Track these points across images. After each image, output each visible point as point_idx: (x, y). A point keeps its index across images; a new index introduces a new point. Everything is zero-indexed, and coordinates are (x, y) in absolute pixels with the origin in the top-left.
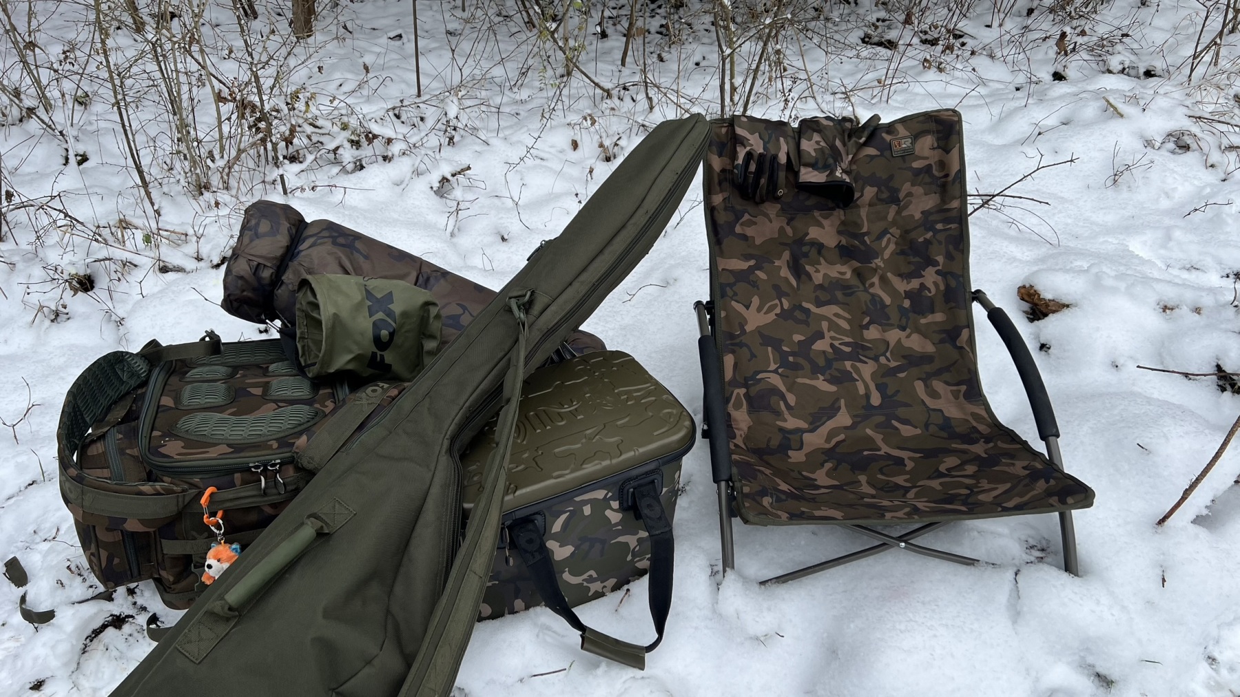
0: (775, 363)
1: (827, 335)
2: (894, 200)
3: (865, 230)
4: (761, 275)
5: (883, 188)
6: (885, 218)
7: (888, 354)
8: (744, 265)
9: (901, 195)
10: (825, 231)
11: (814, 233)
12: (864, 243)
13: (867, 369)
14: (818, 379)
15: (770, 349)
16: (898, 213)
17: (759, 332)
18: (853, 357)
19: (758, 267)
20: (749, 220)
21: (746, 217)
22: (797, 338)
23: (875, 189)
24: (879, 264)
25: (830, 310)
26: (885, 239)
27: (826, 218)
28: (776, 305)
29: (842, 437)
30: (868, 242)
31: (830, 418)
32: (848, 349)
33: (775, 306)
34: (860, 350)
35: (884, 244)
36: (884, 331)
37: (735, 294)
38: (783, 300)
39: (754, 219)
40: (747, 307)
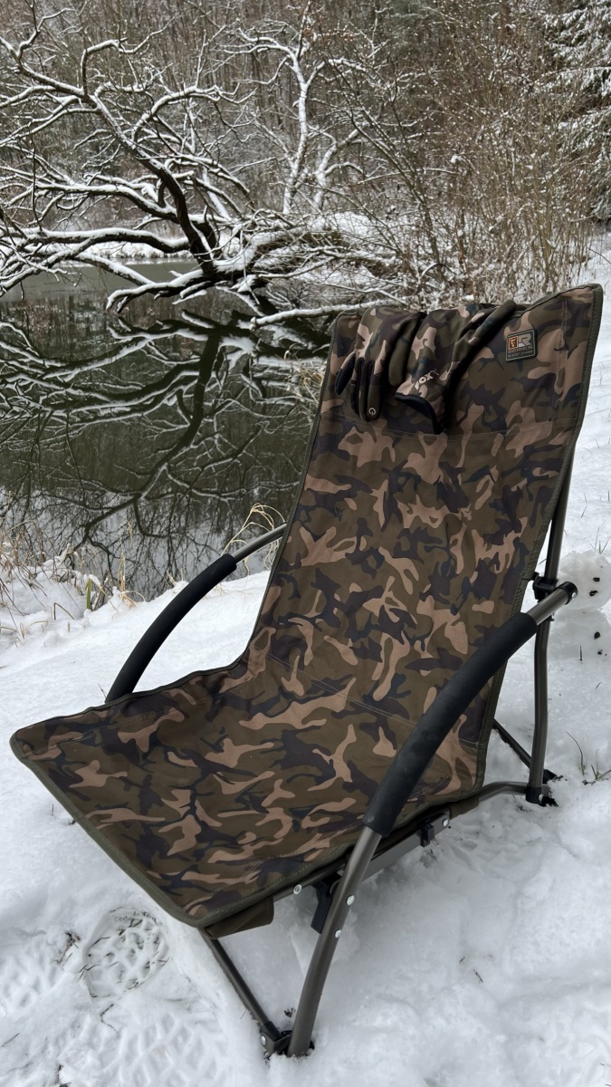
0: (317, 611)
1: (388, 594)
2: (501, 426)
3: (460, 465)
4: (352, 504)
5: (491, 407)
6: (488, 451)
7: (427, 641)
8: (332, 488)
9: (508, 420)
10: (423, 461)
11: (415, 462)
12: (456, 482)
13: (400, 650)
14: (346, 644)
15: (320, 592)
16: (504, 445)
17: (318, 570)
18: (395, 631)
19: (349, 494)
20: (356, 435)
21: (353, 431)
22: (355, 588)
23: (482, 408)
24: (465, 515)
25: (402, 564)
26: (483, 482)
27: (429, 443)
28: (352, 543)
29: (321, 722)
30: (460, 483)
31: (326, 694)
32: (395, 619)
33: (350, 544)
34: (404, 626)
35: (479, 488)
36: (436, 608)
37: (309, 520)
38: (363, 538)
39: (360, 434)
40: (316, 538)
